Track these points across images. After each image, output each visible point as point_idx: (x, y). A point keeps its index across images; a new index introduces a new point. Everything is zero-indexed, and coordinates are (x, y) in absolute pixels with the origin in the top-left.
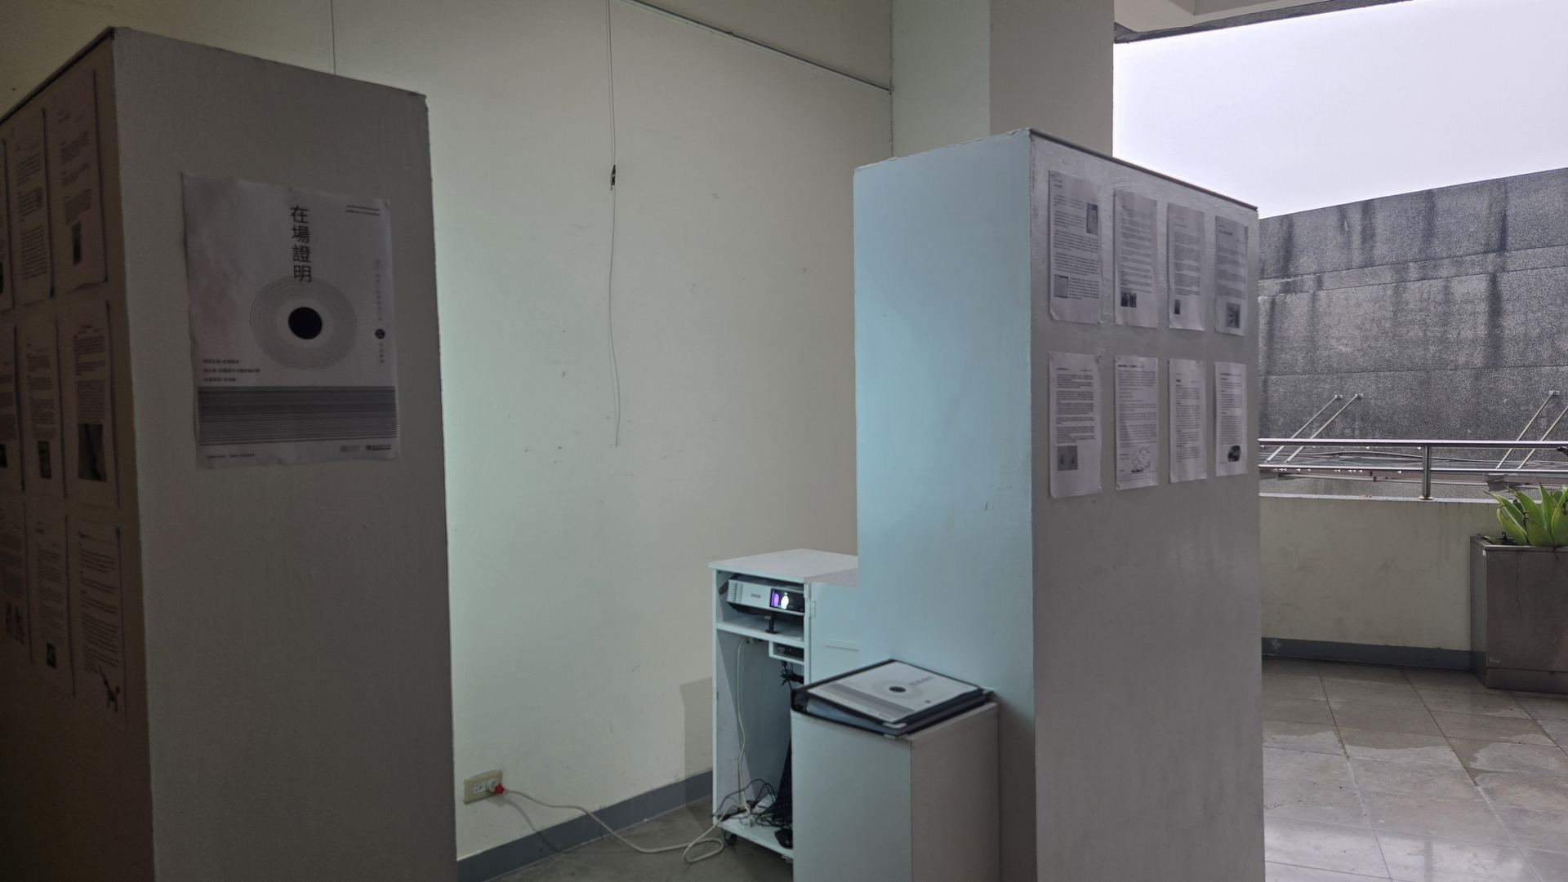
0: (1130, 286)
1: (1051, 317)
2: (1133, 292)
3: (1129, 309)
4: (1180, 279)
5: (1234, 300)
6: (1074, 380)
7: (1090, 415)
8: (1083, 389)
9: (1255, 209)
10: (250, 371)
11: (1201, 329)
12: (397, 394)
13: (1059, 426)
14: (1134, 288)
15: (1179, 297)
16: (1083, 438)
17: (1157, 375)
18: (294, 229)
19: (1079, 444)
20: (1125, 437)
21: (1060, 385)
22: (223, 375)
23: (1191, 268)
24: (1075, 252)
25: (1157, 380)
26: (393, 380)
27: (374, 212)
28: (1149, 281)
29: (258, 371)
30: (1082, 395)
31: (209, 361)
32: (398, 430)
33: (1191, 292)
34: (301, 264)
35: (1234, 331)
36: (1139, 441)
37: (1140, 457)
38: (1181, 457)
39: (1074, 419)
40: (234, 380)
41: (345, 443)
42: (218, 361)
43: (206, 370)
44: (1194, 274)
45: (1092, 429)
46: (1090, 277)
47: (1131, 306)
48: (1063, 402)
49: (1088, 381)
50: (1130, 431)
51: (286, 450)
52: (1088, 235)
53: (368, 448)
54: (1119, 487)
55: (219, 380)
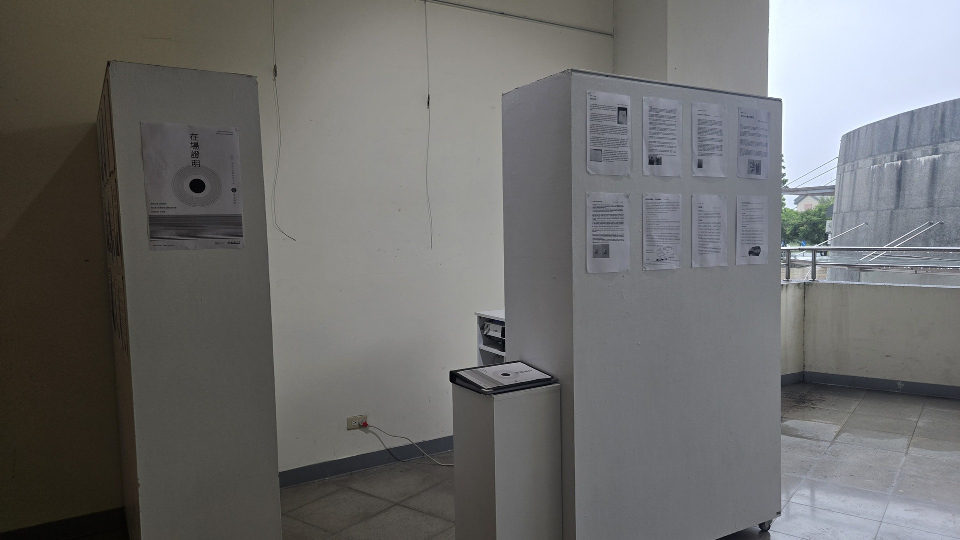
0: (656, 153)
1: (588, 173)
2: (659, 156)
3: (655, 166)
4: (702, 147)
5: (754, 158)
6: (607, 208)
7: (621, 227)
8: (614, 213)
9: (780, 100)
10: (172, 208)
11: (724, 176)
12: (243, 218)
13: (595, 233)
14: (659, 154)
15: (701, 158)
16: (614, 240)
17: (680, 204)
18: (192, 144)
19: (610, 243)
20: (651, 239)
21: (594, 210)
22: (160, 210)
23: (713, 140)
24: (607, 135)
25: (681, 207)
26: (241, 212)
27: (230, 134)
28: (673, 149)
29: (176, 208)
30: (615, 216)
31: (154, 204)
32: (244, 234)
33: (711, 155)
34: (195, 159)
35: (754, 176)
36: (664, 243)
37: (665, 252)
38: (701, 253)
39: (607, 230)
40: (164, 212)
41: (217, 240)
42: (157, 204)
43: (152, 208)
44: (718, 143)
45: (622, 235)
46: (621, 149)
47: (657, 164)
48: (597, 219)
49: (620, 208)
50: (655, 237)
51: (189, 243)
52: (619, 125)
53: (229, 243)
54: (645, 268)
55: (158, 212)
